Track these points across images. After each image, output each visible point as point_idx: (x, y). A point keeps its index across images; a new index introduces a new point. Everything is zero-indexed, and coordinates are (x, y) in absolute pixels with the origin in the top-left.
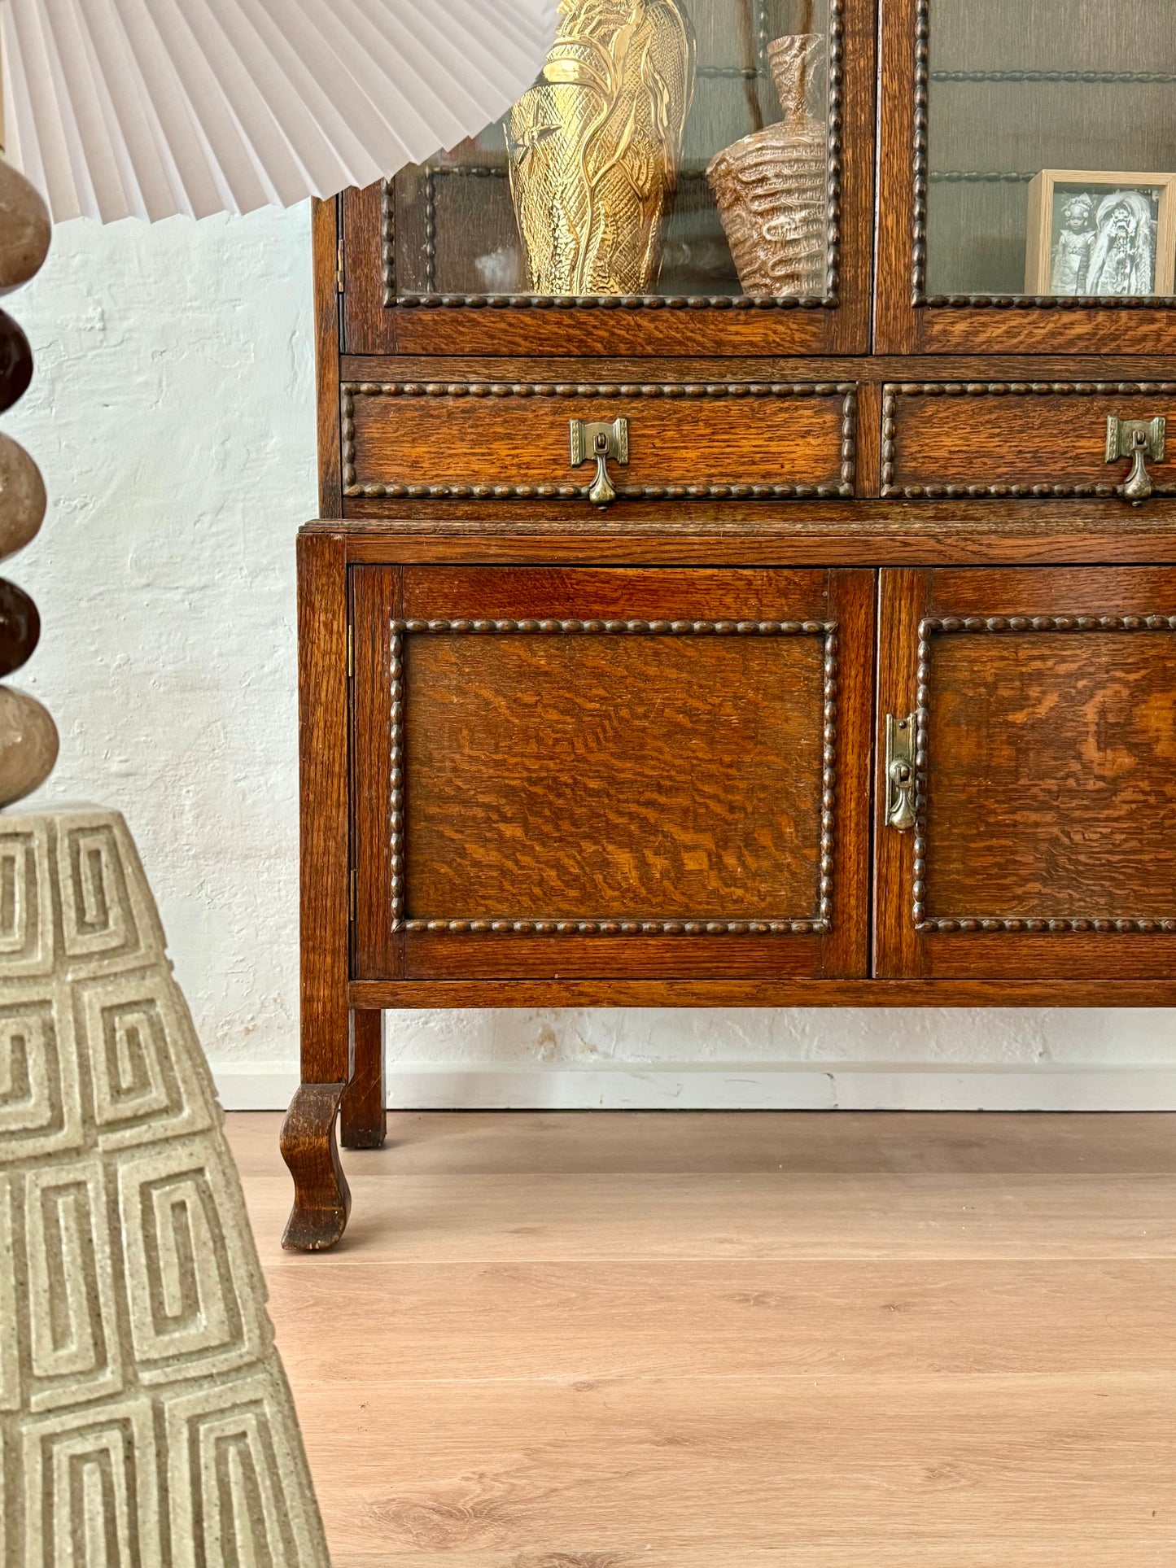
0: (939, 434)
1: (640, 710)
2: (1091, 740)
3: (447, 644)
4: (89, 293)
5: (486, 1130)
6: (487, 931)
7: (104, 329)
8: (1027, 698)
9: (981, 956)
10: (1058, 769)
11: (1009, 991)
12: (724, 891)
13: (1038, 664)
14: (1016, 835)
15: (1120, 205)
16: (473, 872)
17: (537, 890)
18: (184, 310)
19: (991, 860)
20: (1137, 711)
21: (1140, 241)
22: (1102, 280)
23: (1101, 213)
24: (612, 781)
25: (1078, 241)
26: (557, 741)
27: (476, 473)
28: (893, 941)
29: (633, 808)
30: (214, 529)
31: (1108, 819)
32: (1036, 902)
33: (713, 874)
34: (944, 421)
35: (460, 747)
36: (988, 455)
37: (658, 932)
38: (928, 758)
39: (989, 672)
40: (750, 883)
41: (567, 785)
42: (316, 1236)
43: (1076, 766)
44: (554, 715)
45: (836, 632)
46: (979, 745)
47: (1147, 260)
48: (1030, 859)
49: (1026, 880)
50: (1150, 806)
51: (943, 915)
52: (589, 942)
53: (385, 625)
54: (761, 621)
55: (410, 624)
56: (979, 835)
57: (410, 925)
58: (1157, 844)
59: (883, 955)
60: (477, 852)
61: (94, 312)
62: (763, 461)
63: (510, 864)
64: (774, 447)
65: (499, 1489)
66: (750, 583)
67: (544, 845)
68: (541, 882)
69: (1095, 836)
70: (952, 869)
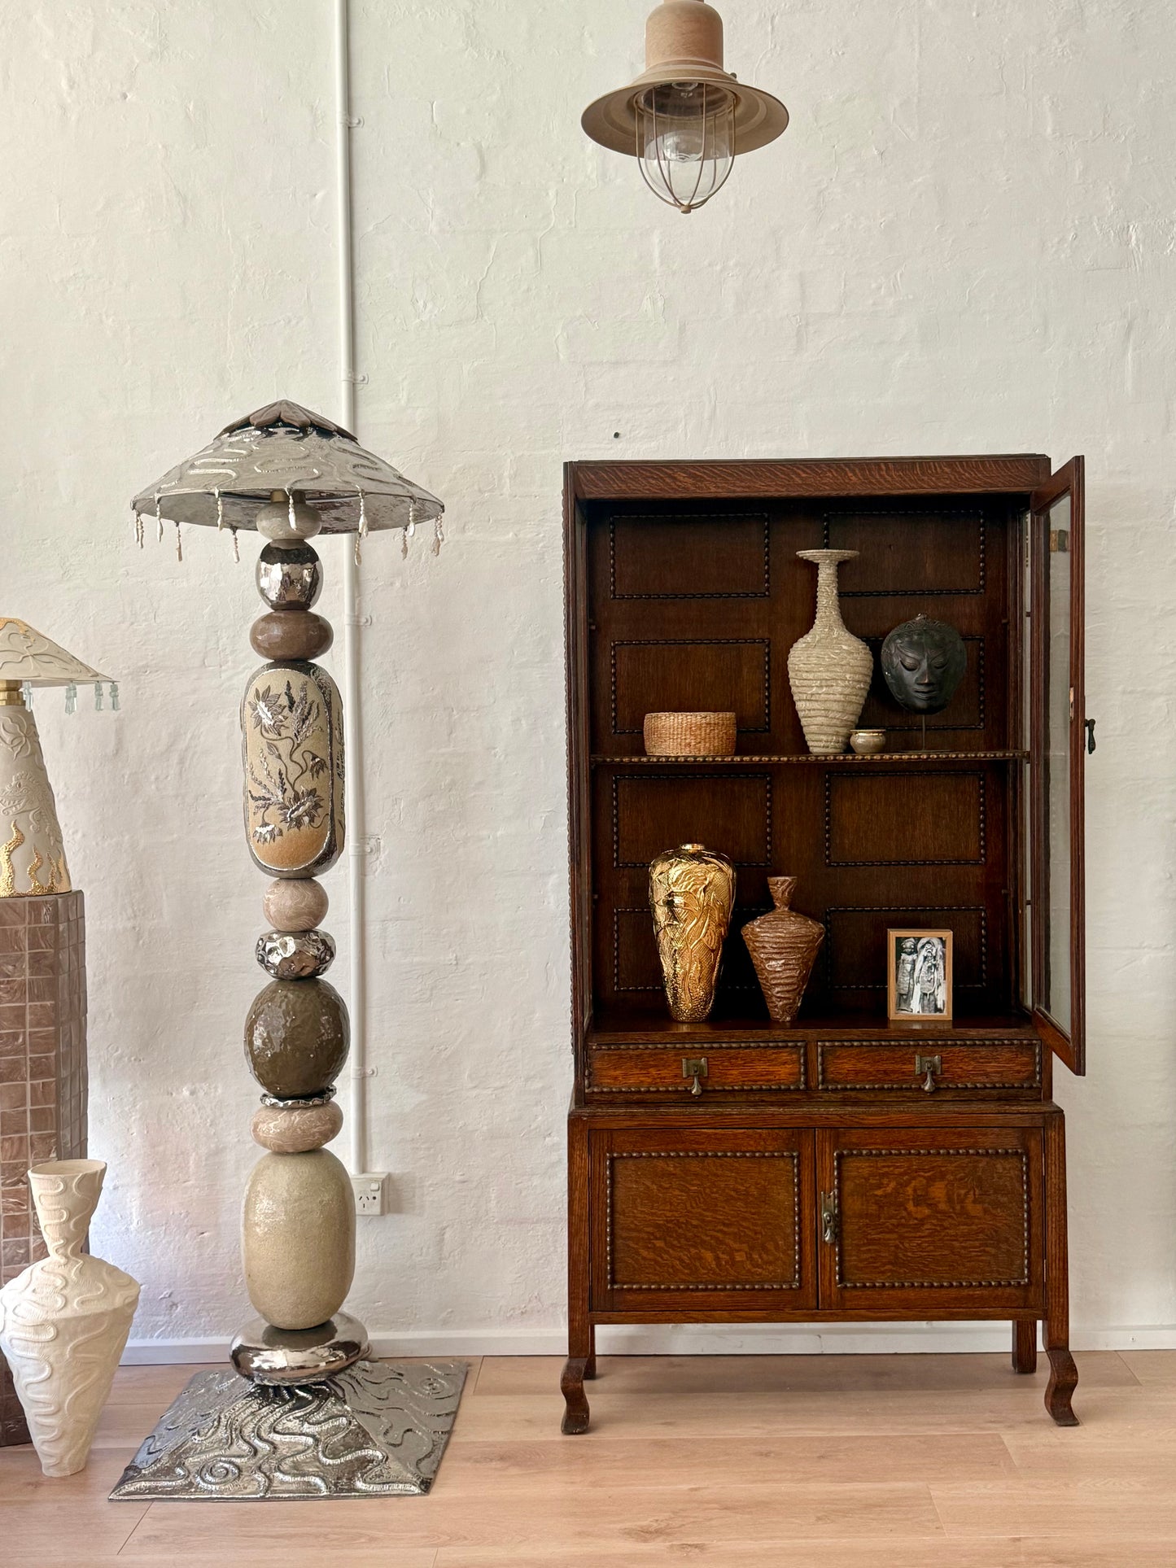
0: (842, 1063)
1: (715, 1190)
2: (911, 1202)
3: (631, 1162)
4: (450, 947)
5: (646, 1367)
6: (649, 1289)
7: (457, 964)
8: (883, 1184)
9: (866, 1299)
10: (897, 1215)
11: (879, 1314)
12: (753, 1270)
13: (886, 1169)
14: (879, 1244)
15: (928, 942)
16: (642, 1262)
17: (671, 1270)
18: (495, 954)
19: (870, 1255)
20: (930, 1189)
21: (938, 958)
22: (921, 975)
23: (919, 946)
24: (703, 1221)
25: (910, 958)
26: (679, 1204)
27: (642, 1081)
28: (828, 1293)
29: (712, 1233)
30: (508, 1059)
31: (920, 1237)
32: (889, 1274)
33: (748, 1262)
34: (844, 1057)
35: (636, 1206)
36: (864, 1071)
37: (725, 1289)
38: (840, 1211)
39: (866, 1172)
40: (764, 1267)
41: (683, 1223)
42: (577, 1427)
43: (904, 1214)
44: (677, 1192)
45: (798, 1157)
46: (862, 1205)
47: (941, 966)
48: (887, 1254)
49: (884, 1264)
50: (938, 1231)
51: (850, 1280)
52: (694, 1294)
53: (605, 1155)
54: (766, 1152)
55: (615, 1155)
56: (864, 1244)
57: (616, 1287)
58: (941, 1248)
59: (823, 1299)
60: (644, 1253)
61: (452, 956)
62: (767, 1074)
63: (660, 1259)
64: (771, 1069)
65: (663, 1525)
66: (761, 1135)
67: (673, 1250)
68: (673, 1267)
69: (915, 1244)
70: (852, 1260)
